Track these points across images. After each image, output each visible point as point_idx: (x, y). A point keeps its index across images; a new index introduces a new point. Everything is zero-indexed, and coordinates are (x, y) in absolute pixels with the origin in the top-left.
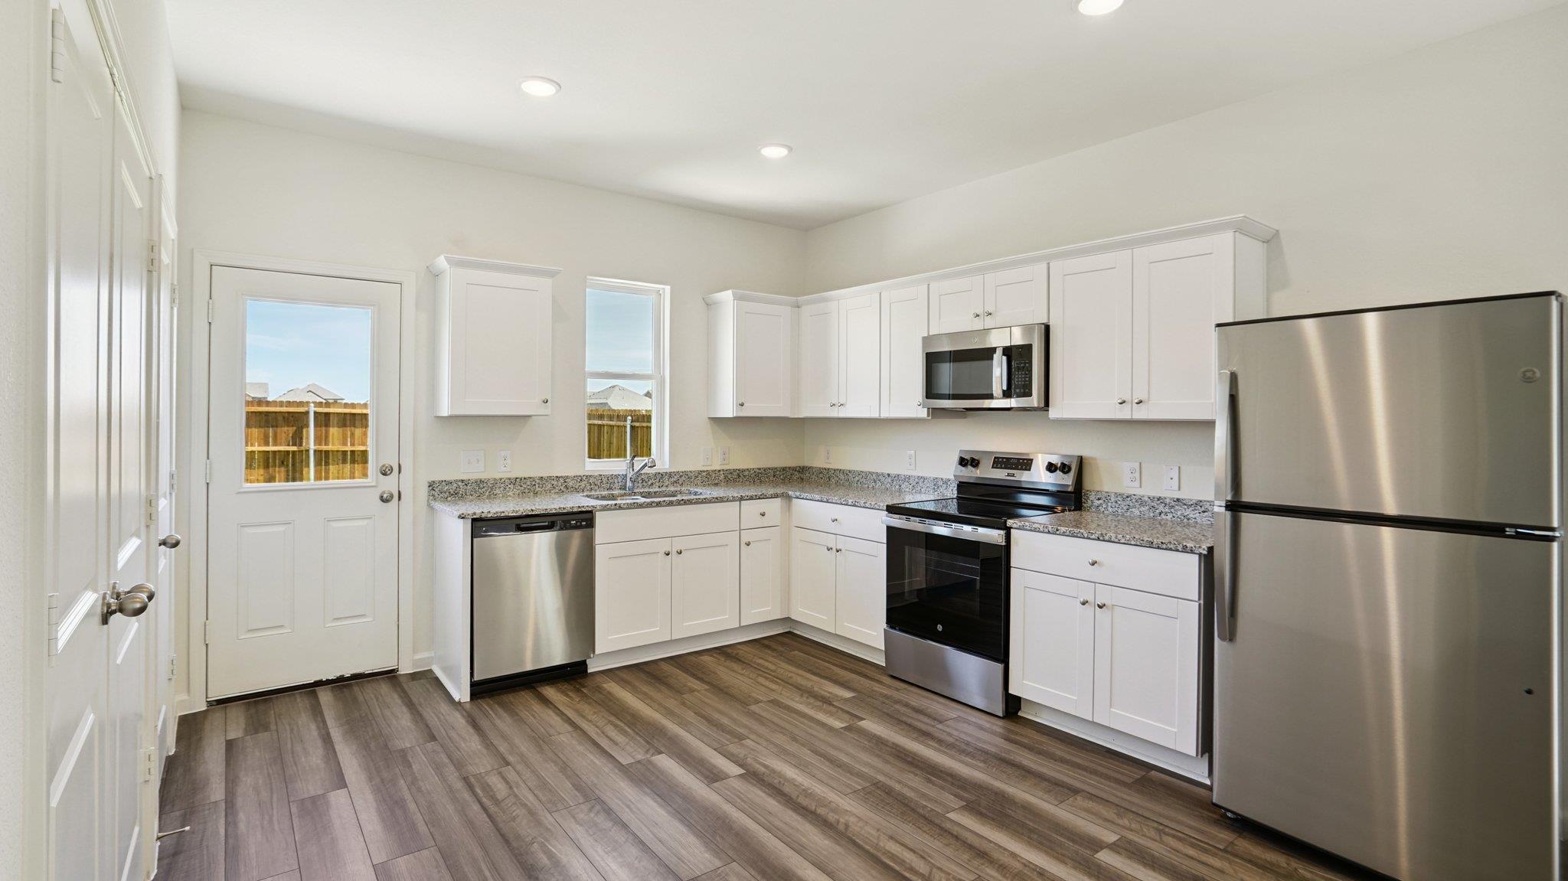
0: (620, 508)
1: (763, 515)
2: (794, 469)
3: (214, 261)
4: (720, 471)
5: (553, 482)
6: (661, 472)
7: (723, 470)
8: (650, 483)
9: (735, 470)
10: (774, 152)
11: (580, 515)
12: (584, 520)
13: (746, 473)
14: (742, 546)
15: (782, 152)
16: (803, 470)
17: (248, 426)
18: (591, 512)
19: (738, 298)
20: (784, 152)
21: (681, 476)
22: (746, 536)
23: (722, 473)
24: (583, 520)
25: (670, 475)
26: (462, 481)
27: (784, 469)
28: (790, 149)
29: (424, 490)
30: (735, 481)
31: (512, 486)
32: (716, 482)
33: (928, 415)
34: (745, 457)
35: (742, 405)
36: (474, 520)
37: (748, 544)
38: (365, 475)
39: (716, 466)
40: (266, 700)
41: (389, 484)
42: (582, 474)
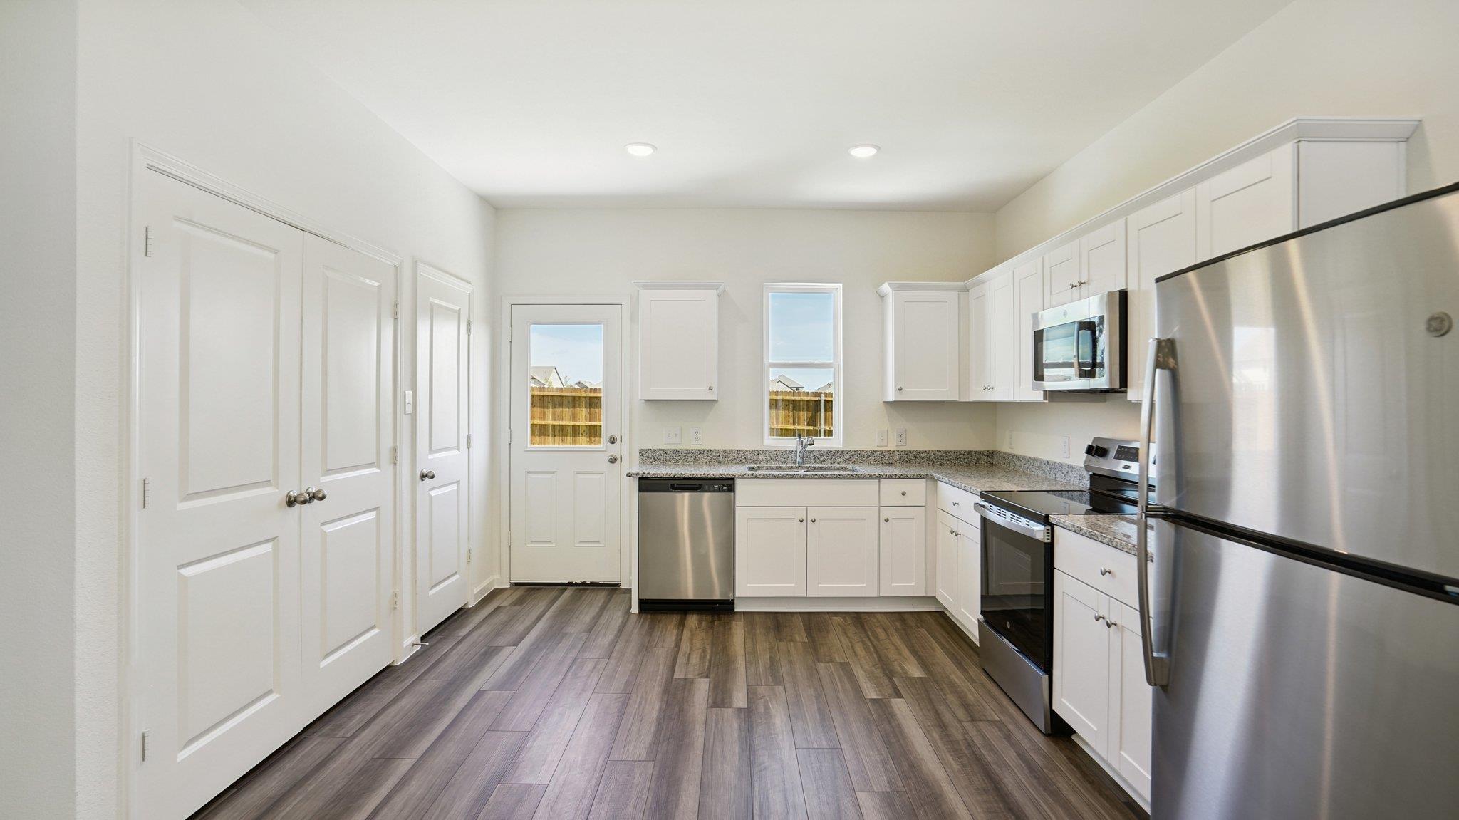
0: (757, 478)
1: (904, 494)
2: (982, 453)
3: (512, 303)
4: (894, 451)
5: (734, 454)
6: (833, 450)
7: (898, 451)
8: (822, 459)
9: (911, 452)
10: (863, 153)
11: (726, 481)
12: (727, 485)
13: (924, 455)
14: (881, 524)
15: (870, 152)
16: (992, 454)
17: (533, 405)
18: (733, 479)
19: (898, 289)
20: (872, 151)
21: (853, 455)
22: (885, 513)
23: (896, 453)
24: (724, 485)
25: (842, 453)
26: (663, 450)
27: (969, 453)
28: (879, 148)
29: (637, 455)
30: (911, 461)
31: (700, 456)
32: (891, 461)
33: (1045, 398)
34: (924, 439)
35: (900, 390)
36: (640, 478)
37: (887, 521)
38: (599, 442)
39: (892, 446)
40: (538, 589)
41: (614, 450)
42: (759, 449)
